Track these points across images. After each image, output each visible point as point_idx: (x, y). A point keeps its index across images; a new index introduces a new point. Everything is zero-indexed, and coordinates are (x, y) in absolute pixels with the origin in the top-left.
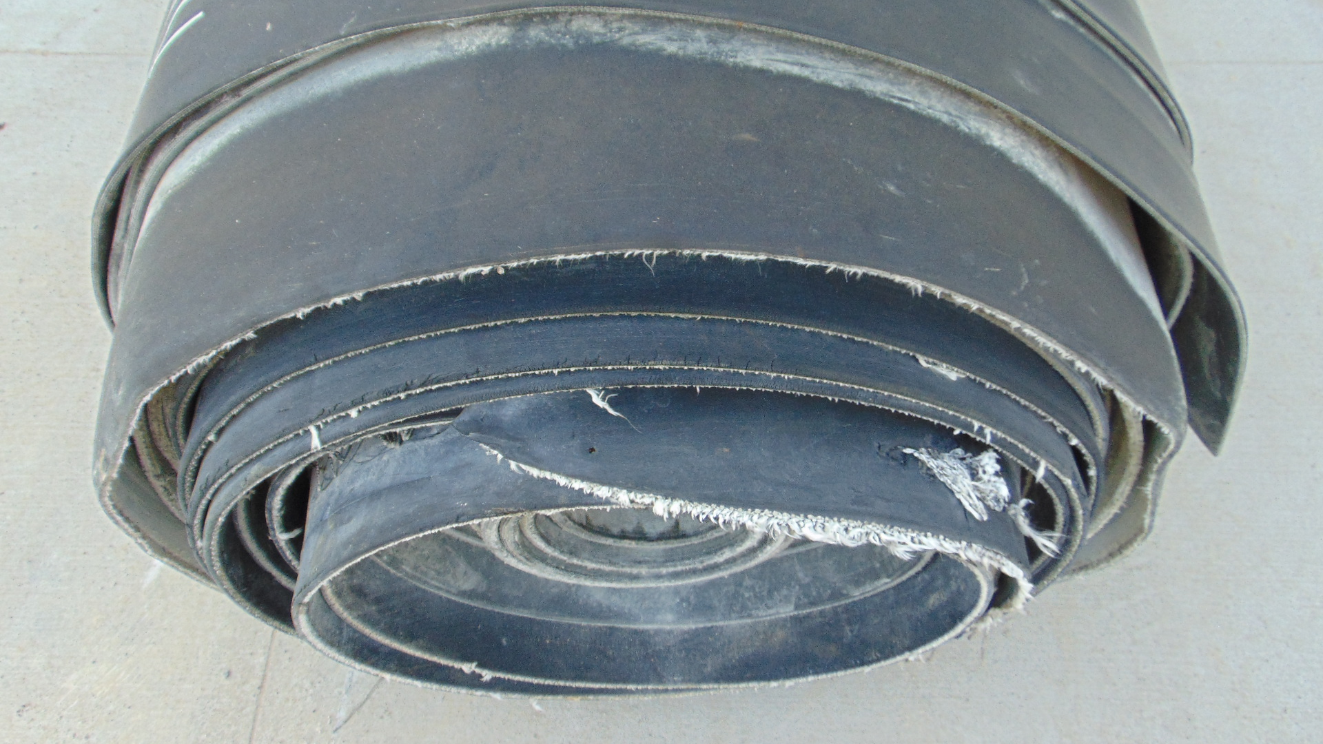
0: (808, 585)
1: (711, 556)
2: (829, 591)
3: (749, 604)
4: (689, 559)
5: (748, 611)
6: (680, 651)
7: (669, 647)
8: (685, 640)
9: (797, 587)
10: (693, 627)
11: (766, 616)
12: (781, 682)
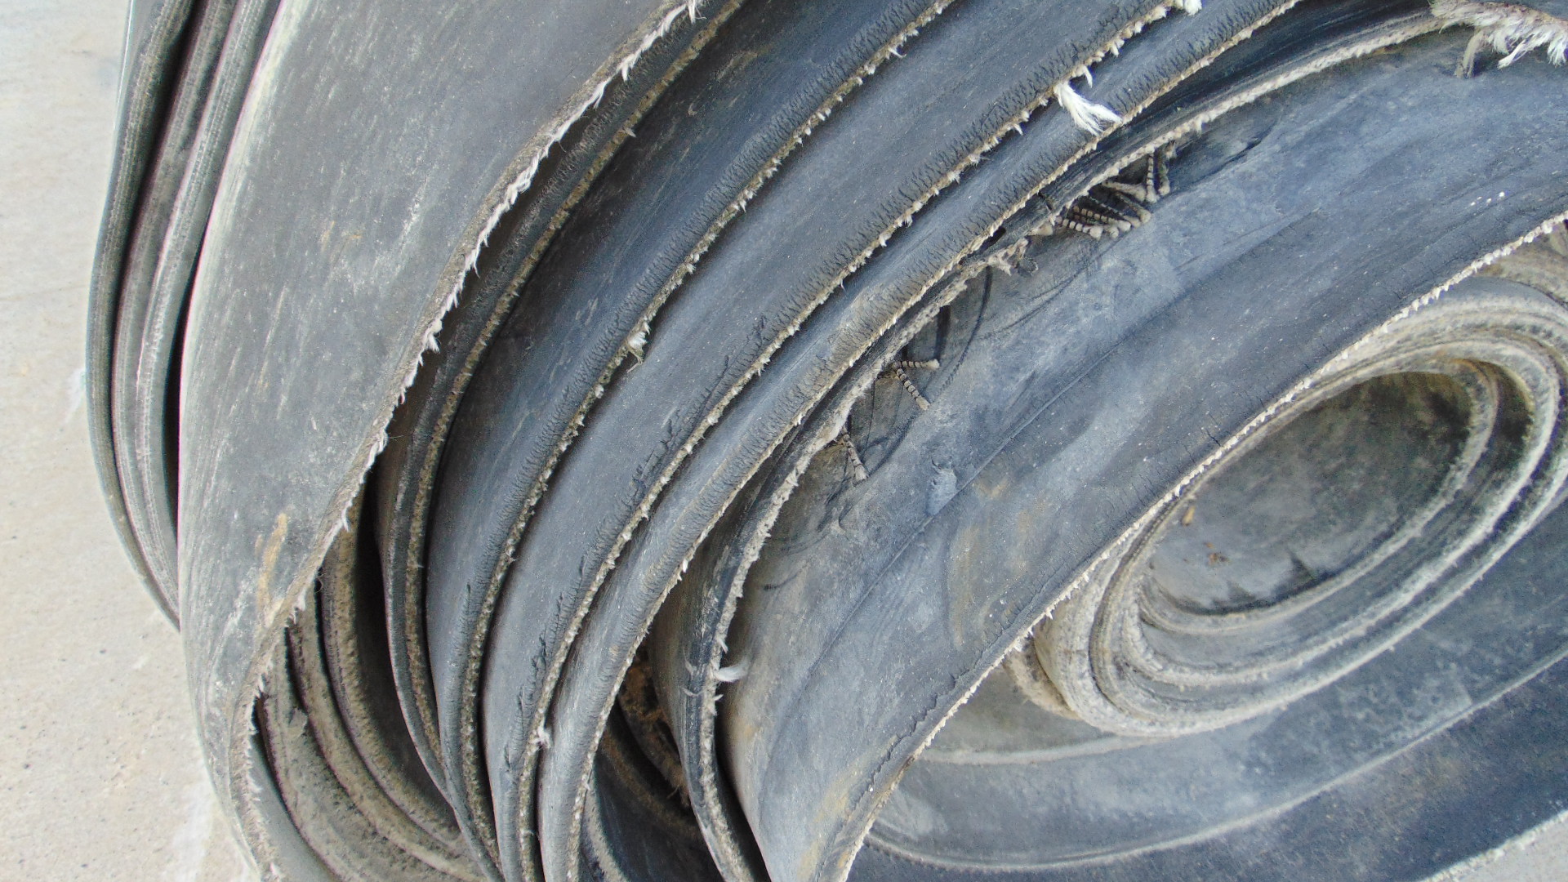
0: (1472, 652)
1: (1391, 596)
2: (1529, 645)
3: (1377, 728)
4: (1345, 619)
5: (1382, 740)
6: (1291, 855)
7: (1268, 854)
8: (1287, 836)
9: (1453, 665)
10: (1288, 806)
11: (1423, 734)
12: (1507, 845)
